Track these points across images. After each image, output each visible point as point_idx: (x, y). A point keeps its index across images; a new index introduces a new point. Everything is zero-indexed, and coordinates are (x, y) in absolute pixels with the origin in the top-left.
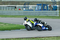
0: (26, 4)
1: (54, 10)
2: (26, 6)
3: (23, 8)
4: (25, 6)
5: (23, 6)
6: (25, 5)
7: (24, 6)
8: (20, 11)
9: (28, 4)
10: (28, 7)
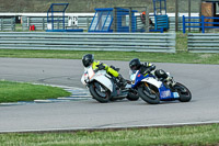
0: (55, 8)
1: (158, 30)
2: (55, 14)
3: (44, 22)
4: (52, 17)
5: (45, 15)
6: (53, 12)
7: (50, 14)
8: (32, 34)
9: (61, 8)
10: (63, 20)
